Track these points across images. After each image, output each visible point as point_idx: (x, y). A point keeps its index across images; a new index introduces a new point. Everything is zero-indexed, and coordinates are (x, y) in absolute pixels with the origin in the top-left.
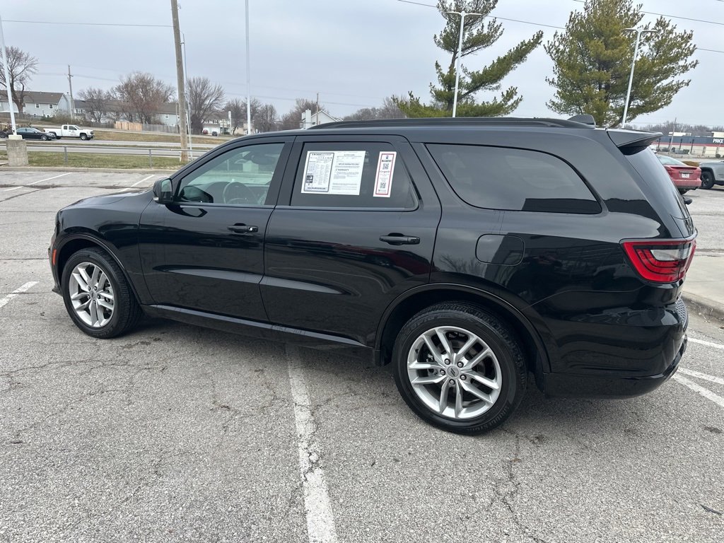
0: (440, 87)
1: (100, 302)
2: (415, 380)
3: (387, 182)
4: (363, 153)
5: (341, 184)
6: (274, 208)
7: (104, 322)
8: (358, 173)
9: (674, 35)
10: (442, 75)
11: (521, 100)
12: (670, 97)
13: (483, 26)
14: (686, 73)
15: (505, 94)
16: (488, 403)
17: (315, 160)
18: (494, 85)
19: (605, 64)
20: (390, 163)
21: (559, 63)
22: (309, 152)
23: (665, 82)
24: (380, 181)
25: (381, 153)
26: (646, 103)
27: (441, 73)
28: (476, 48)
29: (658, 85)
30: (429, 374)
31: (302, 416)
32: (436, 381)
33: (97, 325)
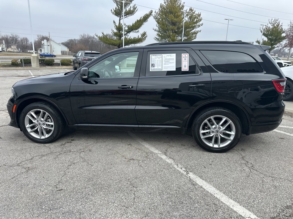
0: (115, 31)
1: (45, 127)
2: (202, 137)
3: (187, 65)
4: (175, 55)
5: (167, 67)
6: (139, 78)
7: (47, 136)
8: (174, 62)
9: (195, 14)
10: (116, 26)
11: (147, 37)
12: (196, 36)
13: (131, 7)
14: (200, 28)
15: (142, 34)
16: (230, 140)
17: (154, 58)
18: (137, 31)
19: (174, 24)
20: (187, 58)
21: (158, 23)
22: (151, 55)
23: (193, 31)
24: (184, 65)
25: (182, 54)
26: (188, 38)
27: (116, 25)
28: (128, 16)
29: (191, 32)
30: (206, 134)
31: (164, 157)
32: (211, 136)
33: (43, 137)
